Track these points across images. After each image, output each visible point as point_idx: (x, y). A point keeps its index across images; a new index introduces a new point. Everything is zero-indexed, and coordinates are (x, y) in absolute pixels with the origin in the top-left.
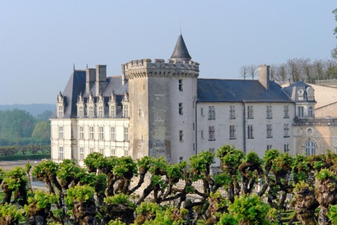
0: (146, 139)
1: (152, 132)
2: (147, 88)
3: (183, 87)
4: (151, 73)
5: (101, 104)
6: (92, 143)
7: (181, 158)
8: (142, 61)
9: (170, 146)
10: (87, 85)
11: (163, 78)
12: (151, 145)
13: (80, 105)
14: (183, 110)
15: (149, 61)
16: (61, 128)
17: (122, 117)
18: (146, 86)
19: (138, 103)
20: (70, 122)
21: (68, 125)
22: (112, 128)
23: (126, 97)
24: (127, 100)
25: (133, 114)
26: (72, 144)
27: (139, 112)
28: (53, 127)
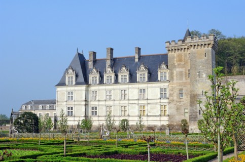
2: (210, 55)
10: (90, 63)
13: (93, 75)
16: (70, 93)
17: (158, 81)
18: (208, 54)
19: (197, 67)
20: (84, 87)
21: (81, 90)
22: (141, 90)
23: (163, 66)
24: (165, 68)
25: (175, 78)
26: (86, 104)
27: (198, 74)
28: (59, 92)
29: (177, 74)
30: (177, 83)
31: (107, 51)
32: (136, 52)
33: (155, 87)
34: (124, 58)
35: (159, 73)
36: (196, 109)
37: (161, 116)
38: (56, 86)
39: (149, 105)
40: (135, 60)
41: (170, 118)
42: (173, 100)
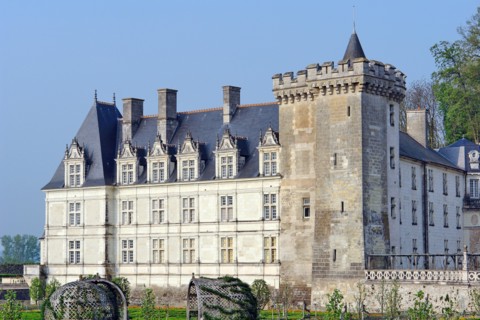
1: (366, 196)
2: (358, 112)
3: (394, 118)
4: (368, 84)
5: (189, 156)
9: (388, 224)
12: (365, 219)
13: (125, 161)
14: (395, 160)
15: (366, 62)
16: (75, 206)
17: (259, 175)
18: (354, 109)
19: (331, 142)
20: (101, 193)
21: (97, 199)
22: (223, 198)
23: (269, 138)
24: (274, 142)
25: (293, 167)
26: (107, 234)
27: (332, 159)
28: (51, 205)
29: (297, 158)
30: (297, 180)
31: (160, 99)
32: (225, 99)
33: (252, 191)
34: (201, 114)
35: (261, 155)
36: (327, 247)
37: (264, 263)
38: (45, 188)
39: (241, 237)
40: (222, 119)
41: (282, 269)
42: (290, 224)
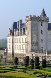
0: (30, 41)
1: (32, 39)
2: (30, 25)
3: (43, 25)
4: (32, 20)
5: (20, 31)
6: (17, 43)
7: (42, 48)
8: (29, 16)
9: (38, 44)
10: (17, 26)
11: (36, 22)
12: (31, 43)
13: (15, 32)
14: (43, 32)
15: (31, 16)
16: (10, 39)
17: (25, 35)
19: (28, 30)
26: (12, 44)
27: (28, 33)
35: (25, 32)
